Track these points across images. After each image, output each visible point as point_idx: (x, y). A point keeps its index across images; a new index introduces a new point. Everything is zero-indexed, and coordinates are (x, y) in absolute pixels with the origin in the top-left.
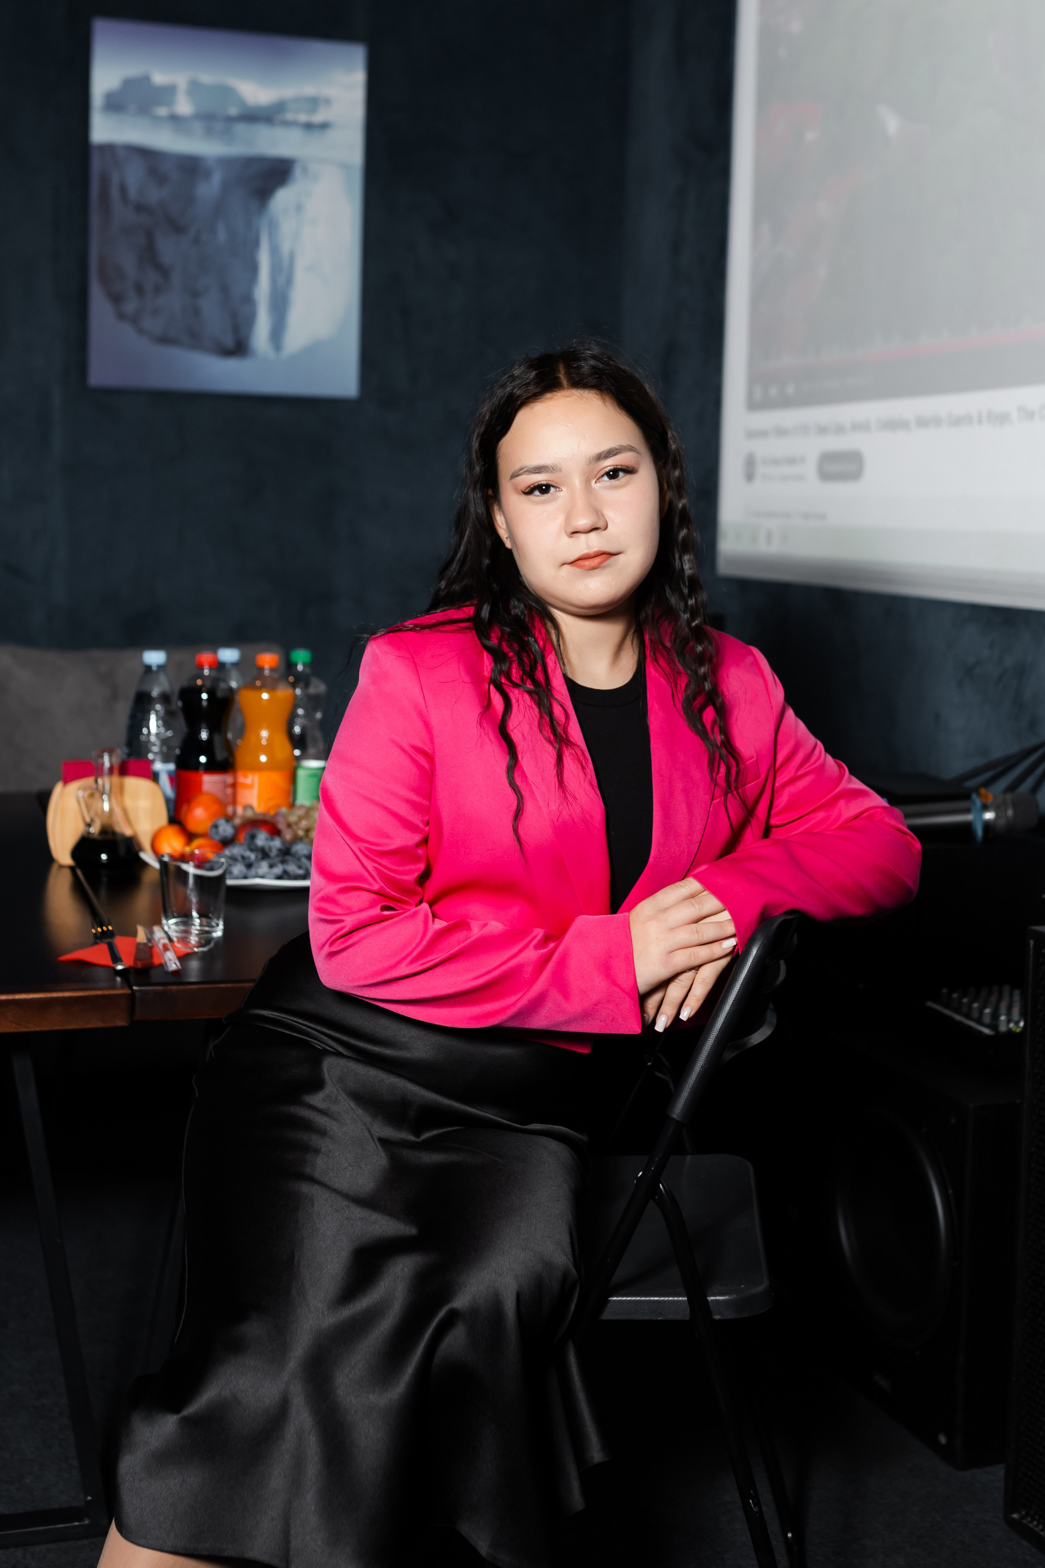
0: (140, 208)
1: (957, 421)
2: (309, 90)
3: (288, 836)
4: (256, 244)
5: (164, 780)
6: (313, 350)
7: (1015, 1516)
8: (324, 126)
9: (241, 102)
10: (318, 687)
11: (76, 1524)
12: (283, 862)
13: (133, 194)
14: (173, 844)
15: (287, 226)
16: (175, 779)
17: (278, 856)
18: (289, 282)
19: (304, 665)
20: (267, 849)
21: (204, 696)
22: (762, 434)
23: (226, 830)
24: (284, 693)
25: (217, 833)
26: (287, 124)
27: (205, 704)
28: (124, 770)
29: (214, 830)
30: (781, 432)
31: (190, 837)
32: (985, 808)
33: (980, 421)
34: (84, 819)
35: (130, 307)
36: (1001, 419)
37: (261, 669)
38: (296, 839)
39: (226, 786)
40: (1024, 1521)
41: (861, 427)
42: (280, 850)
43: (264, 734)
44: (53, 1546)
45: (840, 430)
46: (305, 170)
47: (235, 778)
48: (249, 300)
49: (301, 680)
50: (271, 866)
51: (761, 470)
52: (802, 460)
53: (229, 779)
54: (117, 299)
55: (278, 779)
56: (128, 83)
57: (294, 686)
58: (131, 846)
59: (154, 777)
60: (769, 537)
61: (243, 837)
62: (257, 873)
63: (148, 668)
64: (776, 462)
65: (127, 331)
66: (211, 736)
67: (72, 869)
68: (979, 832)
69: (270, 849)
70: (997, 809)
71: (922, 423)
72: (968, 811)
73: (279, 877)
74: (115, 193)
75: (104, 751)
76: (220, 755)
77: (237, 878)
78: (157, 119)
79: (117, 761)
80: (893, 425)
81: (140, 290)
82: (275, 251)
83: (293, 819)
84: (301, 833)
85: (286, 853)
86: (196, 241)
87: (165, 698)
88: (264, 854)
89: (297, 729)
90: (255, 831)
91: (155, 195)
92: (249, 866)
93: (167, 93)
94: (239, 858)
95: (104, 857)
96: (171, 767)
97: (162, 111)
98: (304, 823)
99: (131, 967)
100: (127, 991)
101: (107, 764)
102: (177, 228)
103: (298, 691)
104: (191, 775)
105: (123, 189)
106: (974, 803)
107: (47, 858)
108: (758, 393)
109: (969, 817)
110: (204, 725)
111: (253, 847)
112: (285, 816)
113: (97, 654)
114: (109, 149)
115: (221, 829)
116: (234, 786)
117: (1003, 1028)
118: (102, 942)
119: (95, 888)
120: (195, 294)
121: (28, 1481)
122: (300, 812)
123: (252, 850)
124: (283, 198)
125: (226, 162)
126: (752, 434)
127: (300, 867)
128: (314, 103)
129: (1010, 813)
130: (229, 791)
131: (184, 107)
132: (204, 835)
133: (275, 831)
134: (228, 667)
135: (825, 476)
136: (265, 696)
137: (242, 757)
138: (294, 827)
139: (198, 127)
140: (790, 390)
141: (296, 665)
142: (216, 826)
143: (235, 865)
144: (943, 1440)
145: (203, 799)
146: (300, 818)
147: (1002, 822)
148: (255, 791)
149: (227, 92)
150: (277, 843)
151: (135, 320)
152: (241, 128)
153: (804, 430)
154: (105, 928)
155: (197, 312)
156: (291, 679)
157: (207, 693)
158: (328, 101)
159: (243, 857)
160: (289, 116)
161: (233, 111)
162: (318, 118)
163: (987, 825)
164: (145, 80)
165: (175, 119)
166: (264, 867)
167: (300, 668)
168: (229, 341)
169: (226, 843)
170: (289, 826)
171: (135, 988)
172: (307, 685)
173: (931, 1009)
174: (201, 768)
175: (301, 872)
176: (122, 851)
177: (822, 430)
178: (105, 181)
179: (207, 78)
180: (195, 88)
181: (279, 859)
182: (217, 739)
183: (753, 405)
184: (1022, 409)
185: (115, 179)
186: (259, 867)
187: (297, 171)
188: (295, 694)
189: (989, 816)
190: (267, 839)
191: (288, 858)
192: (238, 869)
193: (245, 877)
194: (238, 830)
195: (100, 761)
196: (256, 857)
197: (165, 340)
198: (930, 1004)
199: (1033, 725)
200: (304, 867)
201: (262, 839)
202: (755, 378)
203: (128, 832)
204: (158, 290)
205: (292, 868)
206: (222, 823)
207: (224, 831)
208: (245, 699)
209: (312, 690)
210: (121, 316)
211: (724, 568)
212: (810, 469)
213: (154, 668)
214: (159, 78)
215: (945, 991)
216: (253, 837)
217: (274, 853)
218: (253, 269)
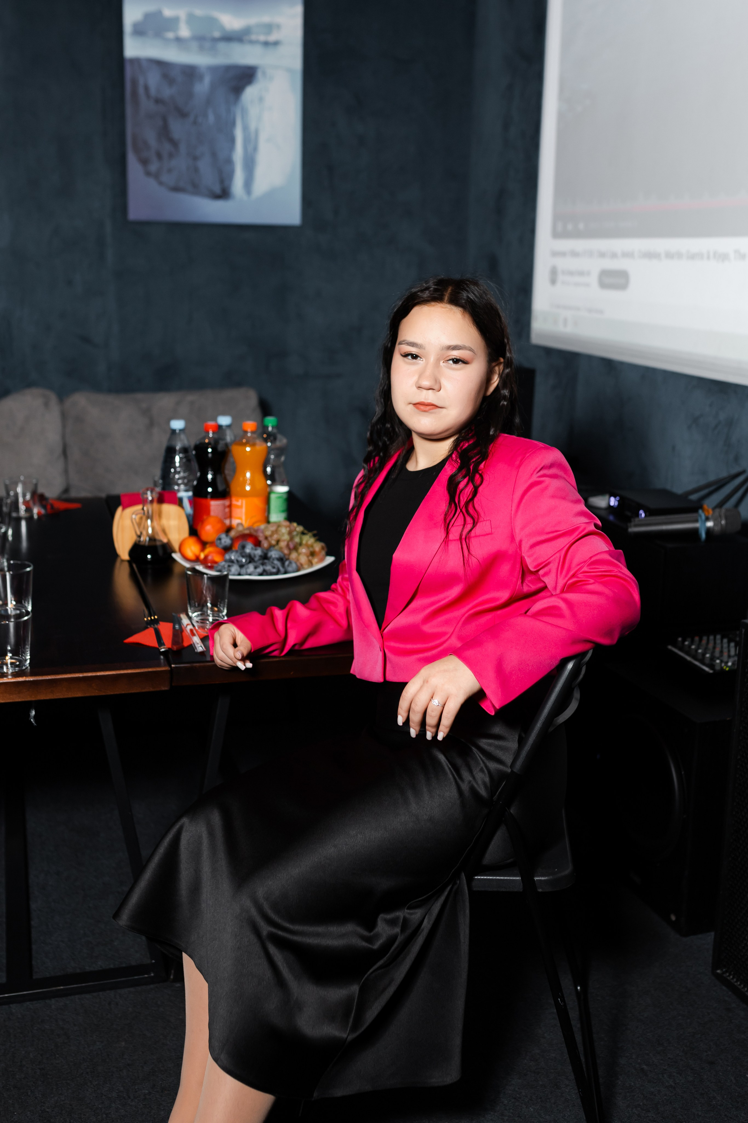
0: (158, 101)
1: (692, 256)
2: (266, 19)
3: (265, 544)
4: (234, 124)
5: (186, 503)
6: (271, 194)
7: (719, 971)
8: (276, 43)
9: (222, 28)
10: (282, 441)
11: (146, 976)
12: (263, 564)
13: (153, 91)
14: (192, 549)
15: (253, 112)
16: (193, 502)
17: (259, 560)
18: (255, 149)
19: (273, 427)
20: (252, 556)
21: (210, 450)
22: (563, 254)
23: (226, 541)
24: (261, 447)
25: (221, 543)
26: (252, 42)
27: (210, 455)
28: (161, 500)
29: (219, 541)
30: (575, 254)
31: (204, 545)
32: (707, 519)
33: (708, 258)
34: (136, 532)
35: (153, 167)
36: (723, 257)
37: (246, 432)
38: (271, 547)
39: (225, 507)
40: (725, 975)
41: (628, 255)
42: (261, 556)
43: (248, 475)
44: (132, 989)
45: (614, 255)
46: (264, 73)
47: (231, 501)
48: (229, 161)
49: (270, 437)
50: (256, 568)
51: (561, 278)
52: (588, 273)
53: (227, 502)
54: (144, 162)
55: (258, 502)
56: (148, 16)
57: (266, 440)
58: (167, 549)
59: (179, 502)
60: (565, 321)
61: (237, 546)
62: (246, 572)
63: (174, 431)
64: (571, 273)
65: (152, 183)
66: (214, 476)
67: (129, 561)
68: (703, 535)
69: (255, 556)
70: (715, 520)
71: (669, 255)
72: (696, 521)
73: (261, 574)
74: (141, 91)
75: (147, 490)
76: (221, 487)
77: (234, 575)
78: (167, 40)
79: (156, 496)
80: (650, 255)
81: (159, 156)
82: (246, 128)
83: (268, 533)
84: (273, 542)
85: (265, 557)
86: (195, 123)
87: (185, 450)
88: (251, 559)
89: (269, 470)
90: (244, 543)
91: (167, 92)
92: (242, 566)
93: (174, 22)
94: (235, 561)
95: (149, 556)
96: (190, 494)
97: (170, 35)
98: (275, 537)
99: (169, 648)
100: (167, 668)
101: (150, 498)
102: (183, 114)
103: (269, 444)
104: (203, 501)
105: (147, 88)
106: (701, 516)
107: (114, 555)
108: (560, 227)
109: (697, 525)
110: (210, 469)
111: (244, 554)
112: (263, 532)
113: (139, 396)
114: (136, 61)
115: (223, 541)
116: (230, 506)
117: (718, 668)
118: (151, 627)
119: (145, 579)
120: (195, 158)
121: (115, 944)
122: (273, 528)
123: (243, 557)
124: (250, 93)
125: (214, 69)
126: (555, 254)
127: (274, 568)
128: (269, 28)
129: (723, 522)
130: (227, 510)
131: (184, 32)
132: (212, 544)
133: (257, 543)
134: (224, 428)
135: (603, 285)
136: (248, 449)
137: (234, 488)
138: (270, 539)
139: (194, 45)
140: (581, 226)
141: (268, 427)
142: (220, 539)
143: (232, 566)
144: (673, 918)
145: (211, 520)
146: (273, 533)
147: (717, 529)
148: (244, 510)
149: (213, 21)
150: (259, 552)
151: (156, 176)
152: (222, 46)
153: (590, 254)
154: (153, 618)
155: (196, 170)
156: (265, 436)
157: (211, 448)
158: (278, 27)
159: (238, 561)
160: (253, 37)
161: (217, 34)
162: (272, 38)
163: (709, 531)
164: (158, 14)
165: (178, 40)
166: (251, 568)
167: (270, 429)
168: (217, 189)
169: (227, 549)
170: (266, 538)
171: (173, 666)
172: (275, 439)
173: (671, 651)
174: (209, 496)
175: (274, 570)
176: (160, 552)
177: (602, 255)
178: (135, 83)
179: (199, 12)
180: (191, 19)
181: (261, 562)
182: (219, 479)
183: (556, 235)
184: (737, 252)
185: (141, 82)
186: (248, 568)
187: (259, 74)
188: (268, 446)
189: (710, 524)
190: (252, 549)
191: (266, 561)
192: (235, 569)
193: (239, 574)
194: (234, 540)
195: (145, 496)
196: (246, 561)
197: (176, 189)
198: (670, 647)
199: (737, 459)
200: (276, 567)
201: (249, 549)
202: (557, 217)
203: (165, 540)
204: (171, 156)
205: (268, 568)
206: (223, 536)
207: (225, 542)
208: (236, 450)
209: (278, 444)
210: (148, 174)
211: (535, 339)
212: (593, 279)
213: (177, 431)
214: (168, 12)
215: (680, 639)
216: (243, 547)
217: (257, 559)
218: (232, 140)
